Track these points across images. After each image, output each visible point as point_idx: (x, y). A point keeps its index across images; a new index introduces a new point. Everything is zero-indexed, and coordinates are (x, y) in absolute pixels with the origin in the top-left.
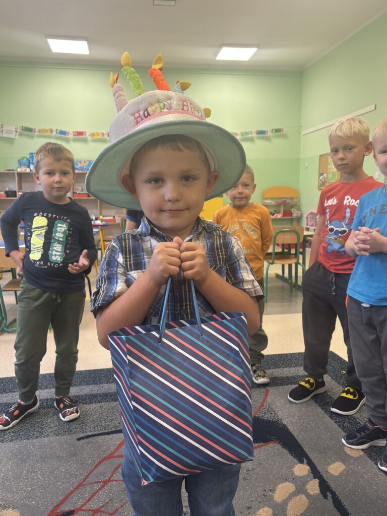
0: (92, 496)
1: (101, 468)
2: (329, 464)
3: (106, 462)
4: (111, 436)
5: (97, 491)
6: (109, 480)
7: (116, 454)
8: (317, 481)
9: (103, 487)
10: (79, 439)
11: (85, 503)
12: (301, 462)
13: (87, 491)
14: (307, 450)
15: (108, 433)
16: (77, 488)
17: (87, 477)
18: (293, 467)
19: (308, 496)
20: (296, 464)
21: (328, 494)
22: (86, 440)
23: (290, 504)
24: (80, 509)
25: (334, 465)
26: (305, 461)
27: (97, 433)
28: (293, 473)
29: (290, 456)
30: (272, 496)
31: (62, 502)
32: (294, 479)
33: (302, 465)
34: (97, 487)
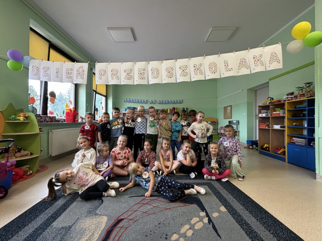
0: (130, 215)
1: (135, 206)
2: (213, 213)
3: (137, 205)
4: (140, 197)
5: (132, 213)
6: (137, 211)
7: (140, 203)
8: (207, 218)
9: (134, 212)
10: (129, 197)
11: (128, 217)
12: (203, 211)
13: (129, 213)
14: (206, 208)
15: (139, 196)
16: (126, 212)
17: (130, 209)
18: (200, 213)
19: (203, 223)
20: (201, 212)
21: (211, 223)
22: (131, 198)
23: (196, 225)
24: (126, 218)
25: (215, 213)
26: (204, 211)
27: (135, 196)
28: (199, 215)
29: (199, 209)
30: (191, 221)
31: (121, 215)
32: (199, 217)
33: (203, 213)
34: (132, 212)
